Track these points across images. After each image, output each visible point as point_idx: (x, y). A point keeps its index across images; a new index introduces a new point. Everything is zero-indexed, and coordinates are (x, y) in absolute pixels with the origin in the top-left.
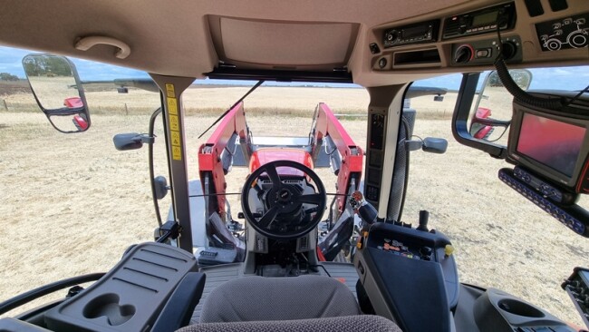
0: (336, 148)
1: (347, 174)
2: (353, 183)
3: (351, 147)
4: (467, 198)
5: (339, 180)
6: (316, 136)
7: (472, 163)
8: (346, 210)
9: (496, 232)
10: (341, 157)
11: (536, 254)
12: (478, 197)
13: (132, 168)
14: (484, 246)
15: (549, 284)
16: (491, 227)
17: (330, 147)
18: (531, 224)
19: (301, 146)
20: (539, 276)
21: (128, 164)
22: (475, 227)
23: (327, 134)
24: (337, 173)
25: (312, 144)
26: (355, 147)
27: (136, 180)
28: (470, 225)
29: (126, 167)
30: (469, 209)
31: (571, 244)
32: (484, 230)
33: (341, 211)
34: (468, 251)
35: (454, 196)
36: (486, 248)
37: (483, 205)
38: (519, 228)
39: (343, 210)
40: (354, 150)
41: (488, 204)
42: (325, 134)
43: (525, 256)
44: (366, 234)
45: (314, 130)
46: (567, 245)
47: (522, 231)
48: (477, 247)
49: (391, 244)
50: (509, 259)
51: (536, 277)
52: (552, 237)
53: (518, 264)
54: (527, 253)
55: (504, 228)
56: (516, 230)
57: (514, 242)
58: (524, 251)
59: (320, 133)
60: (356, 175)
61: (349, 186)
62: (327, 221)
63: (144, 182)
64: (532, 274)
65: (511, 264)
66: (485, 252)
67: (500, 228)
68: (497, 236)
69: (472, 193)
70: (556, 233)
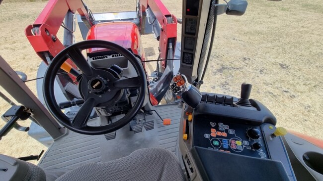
0: (155, 18)
1: (165, 40)
2: (171, 47)
3: (167, 16)
4: (234, 44)
5: (161, 44)
6: (141, 10)
7: (237, 21)
8: (167, 66)
9: (247, 62)
10: (160, 25)
11: (265, 71)
12: (239, 42)
13: (12, 49)
14: (241, 70)
15: (270, 85)
16: (245, 59)
17: (151, 18)
18: (264, 54)
19: (132, 19)
20: (265, 82)
21: (7, 46)
22: (237, 60)
23: (148, 6)
24: (158, 39)
25: (140, 17)
26: (170, 16)
27: (18, 57)
28: (235, 59)
29: (7, 48)
30: (234, 50)
31: (281, 63)
32: (241, 62)
33: (164, 67)
34: (233, 75)
35: (227, 43)
36: (242, 72)
37: (242, 47)
38: (259, 57)
39: (166, 67)
40: (169, 18)
41: (244, 46)
42: (146, 6)
43: (260, 73)
44: (190, 117)
45: (139, 4)
46: (279, 64)
47: (260, 60)
48: (238, 72)
49: (217, 128)
50: (253, 75)
51: (264, 83)
52: (273, 61)
53: (256, 78)
54: (261, 71)
55: (251, 59)
56: (257, 59)
57: (255, 66)
58: (260, 70)
59: (143, 6)
60: (173, 40)
61: (168, 49)
62: (156, 71)
63: (24, 58)
64: (262, 82)
65: (253, 78)
66: (241, 74)
67: (249, 59)
68: (247, 64)
69: (236, 40)
70: (275, 58)
